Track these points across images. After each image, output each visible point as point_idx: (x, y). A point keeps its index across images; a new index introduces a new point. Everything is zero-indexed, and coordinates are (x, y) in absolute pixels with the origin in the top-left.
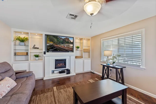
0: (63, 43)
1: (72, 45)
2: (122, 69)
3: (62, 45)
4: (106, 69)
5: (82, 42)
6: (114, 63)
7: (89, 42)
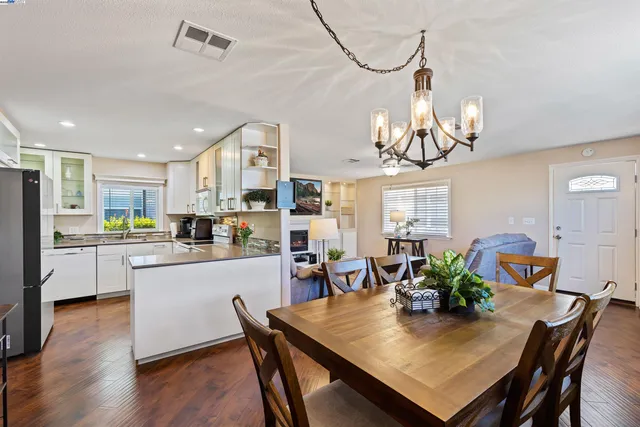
0: (304, 196)
1: (318, 200)
2: (421, 242)
3: (303, 199)
4: (395, 245)
5: (336, 190)
6: (408, 233)
7: (352, 190)
